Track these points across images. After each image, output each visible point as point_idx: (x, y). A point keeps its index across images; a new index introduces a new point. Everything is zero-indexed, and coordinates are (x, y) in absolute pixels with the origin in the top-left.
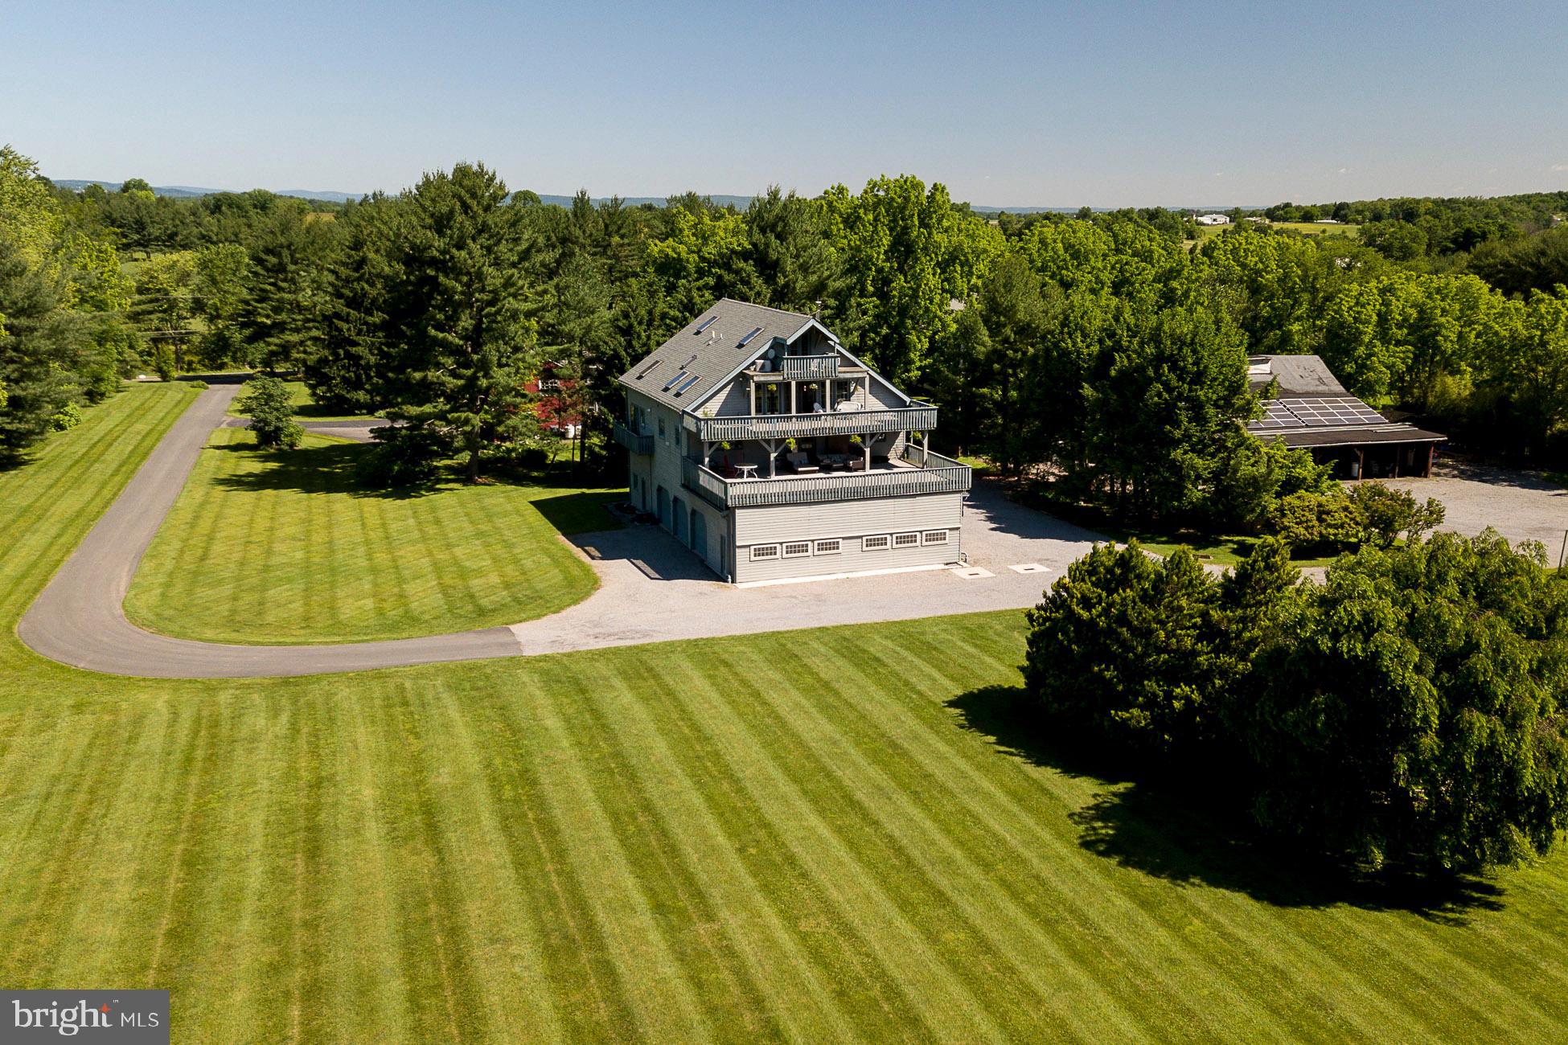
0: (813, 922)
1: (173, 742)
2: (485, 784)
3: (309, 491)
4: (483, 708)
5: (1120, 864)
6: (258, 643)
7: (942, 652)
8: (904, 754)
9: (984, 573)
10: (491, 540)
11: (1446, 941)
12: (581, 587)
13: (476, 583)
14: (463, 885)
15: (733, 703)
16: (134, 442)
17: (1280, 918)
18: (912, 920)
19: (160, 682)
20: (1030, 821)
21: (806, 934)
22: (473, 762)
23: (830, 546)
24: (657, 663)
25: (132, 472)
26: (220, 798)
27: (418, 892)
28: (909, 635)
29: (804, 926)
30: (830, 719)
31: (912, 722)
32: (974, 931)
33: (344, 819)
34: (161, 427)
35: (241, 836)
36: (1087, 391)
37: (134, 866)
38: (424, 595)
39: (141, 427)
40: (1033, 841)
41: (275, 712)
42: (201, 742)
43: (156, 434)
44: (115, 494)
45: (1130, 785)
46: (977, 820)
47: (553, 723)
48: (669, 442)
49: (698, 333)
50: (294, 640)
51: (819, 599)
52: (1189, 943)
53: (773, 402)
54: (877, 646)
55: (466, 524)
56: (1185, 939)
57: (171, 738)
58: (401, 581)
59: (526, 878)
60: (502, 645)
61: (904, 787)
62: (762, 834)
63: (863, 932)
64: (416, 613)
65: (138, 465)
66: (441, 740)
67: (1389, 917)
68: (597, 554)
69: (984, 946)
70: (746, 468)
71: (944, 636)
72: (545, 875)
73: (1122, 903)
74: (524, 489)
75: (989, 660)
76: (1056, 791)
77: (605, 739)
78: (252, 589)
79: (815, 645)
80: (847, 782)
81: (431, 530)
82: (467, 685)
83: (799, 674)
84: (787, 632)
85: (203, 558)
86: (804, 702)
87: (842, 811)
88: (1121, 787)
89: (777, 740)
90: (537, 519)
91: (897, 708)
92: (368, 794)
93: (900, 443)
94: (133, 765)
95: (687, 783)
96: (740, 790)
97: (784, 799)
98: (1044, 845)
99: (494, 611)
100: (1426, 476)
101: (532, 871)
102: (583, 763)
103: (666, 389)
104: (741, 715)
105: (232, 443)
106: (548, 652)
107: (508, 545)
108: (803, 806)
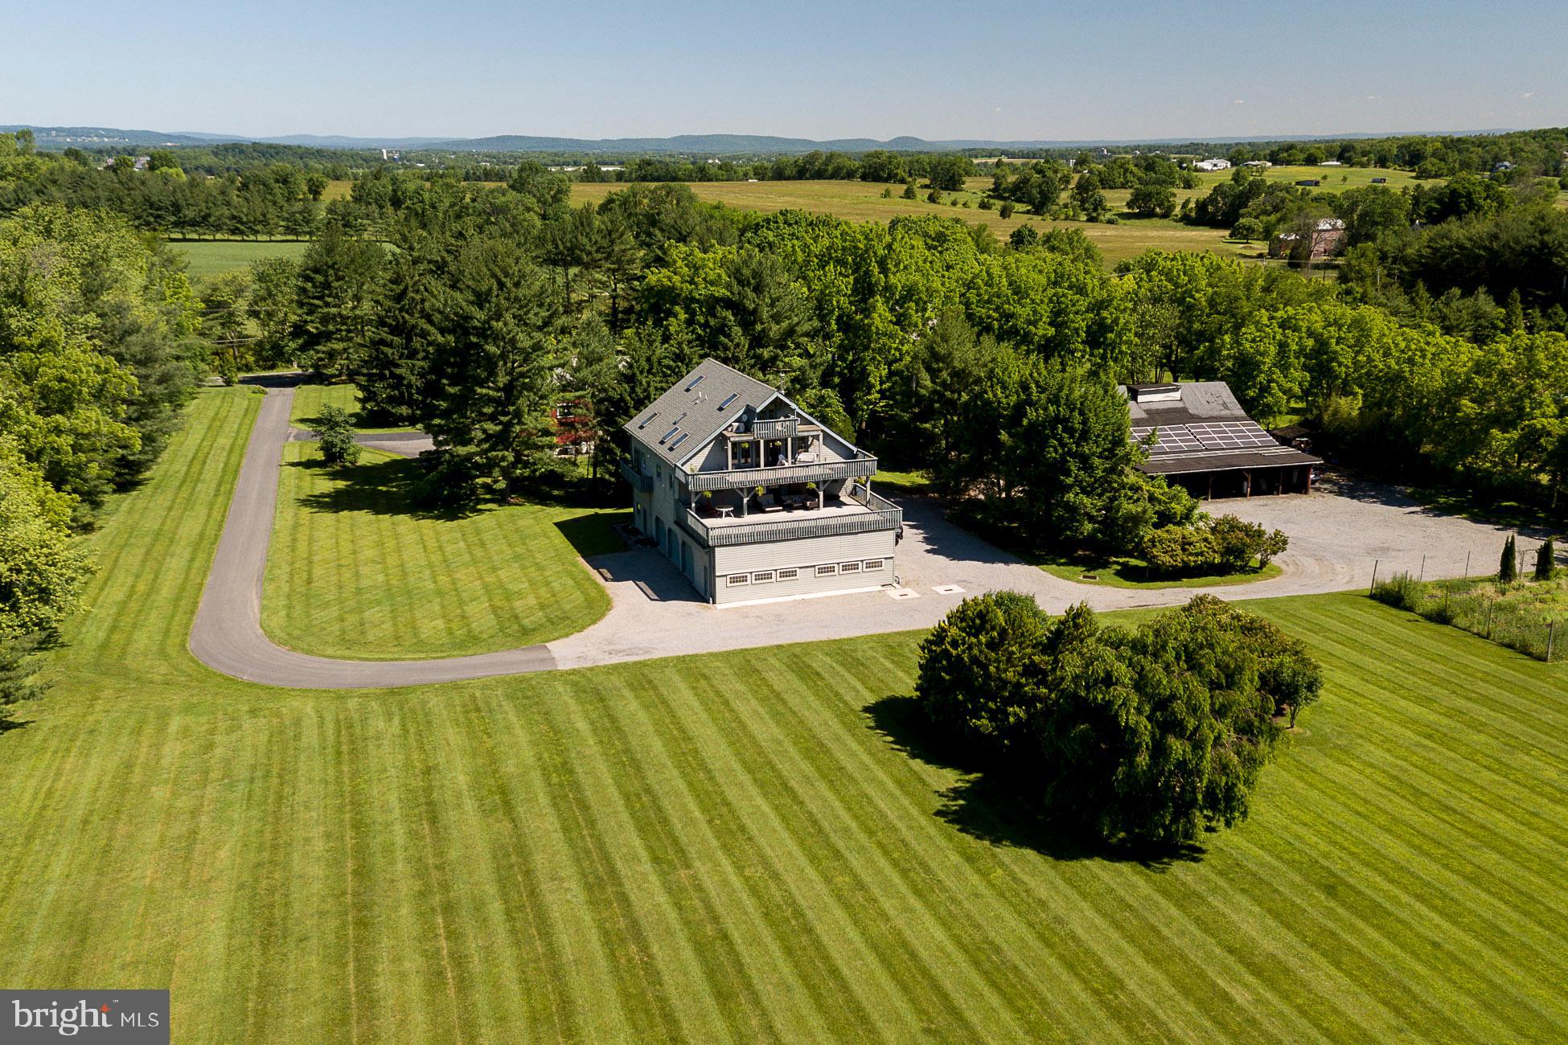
0: (753, 870)
1: (325, 740)
2: (539, 773)
3: (377, 513)
4: (532, 713)
5: (959, 830)
6: (366, 659)
7: (867, 668)
8: (827, 751)
9: (912, 594)
10: (527, 563)
11: (1155, 882)
12: (598, 608)
13: (518, 604)
14: (530, 843)
15: (708, 710)
16: (223, 459)
17: (1054, 867)
18: (816, 869)
19: (305, 692)
20: (906, 802)
21: (749, 877)
22: (529, 755)
23: (789, 574)
24: (655, 676)
25: (230, 492)
26: (365, 781)
27: (502, 847)
28: (844, 652)
29: (747, 872)
30: (778, 724)
31: (837, 727)
32: (855, 876)
33: (449, 797)
34: (240, 442)
35: (385, 809)
36: (1004, 436)
37: (322, 829)
38: (481, 617)
39: (223, 441)
40: (906, 816)
41: (389, 716)
42: (343, 739)
43: (238, 449)
44: (223, 516)
45: (979, 775)
46: (870, 801)
47: (582, 725)
48: (665, 485)
49: (688, 390)
50: (391, 656)
51: (779, 618)
52: (991, 885)
53: (746, 456)
54: (820, 662)
55: (505, 547)
56: (989, 882)
57: (322, 735)
58: (462, 603)
59: (571, 839)
60: (542, 660)
61: (824, 777)
62: (724, 810)
63: (785, 877)
64: (476, 633)
65: (232, 484)
66: (505, 738)
67: (1124, 867)
68: (609, 576)
69: (861, 886)
70: (724, 510)
71: (870, 653)
72: (583, 837)
73: (955, 858)
74: (548, 510)
75: (901, 674)
76: (928, 780)
77: (619, 739)
78: (351, 611)
79: (772, 660)
80: (785, 773)
81: (479, 552)
82: (520, 695)
83: (759, 686)
84: (752, 649)
85: (309, 582)
86: (760, 710)
87: (780, 794)
88: (973, 776)
89: (739, 741)
90: (560, 540)
91: (828, 715)
92: (462, 780)
93: (849, 484)
94: (303, 757)
95: (675, 772)
96: (711, 778)
97: (741, 785)
98: (911, 819)
99: (533, 630)
100: (1306, 493)
101: (574, 835)
102: (604, 757)
103: (662, 443)
104: (714, 720)
105: (303, 460)
106: (576, 666)
107: (540, 568)
108: (754, 791)
